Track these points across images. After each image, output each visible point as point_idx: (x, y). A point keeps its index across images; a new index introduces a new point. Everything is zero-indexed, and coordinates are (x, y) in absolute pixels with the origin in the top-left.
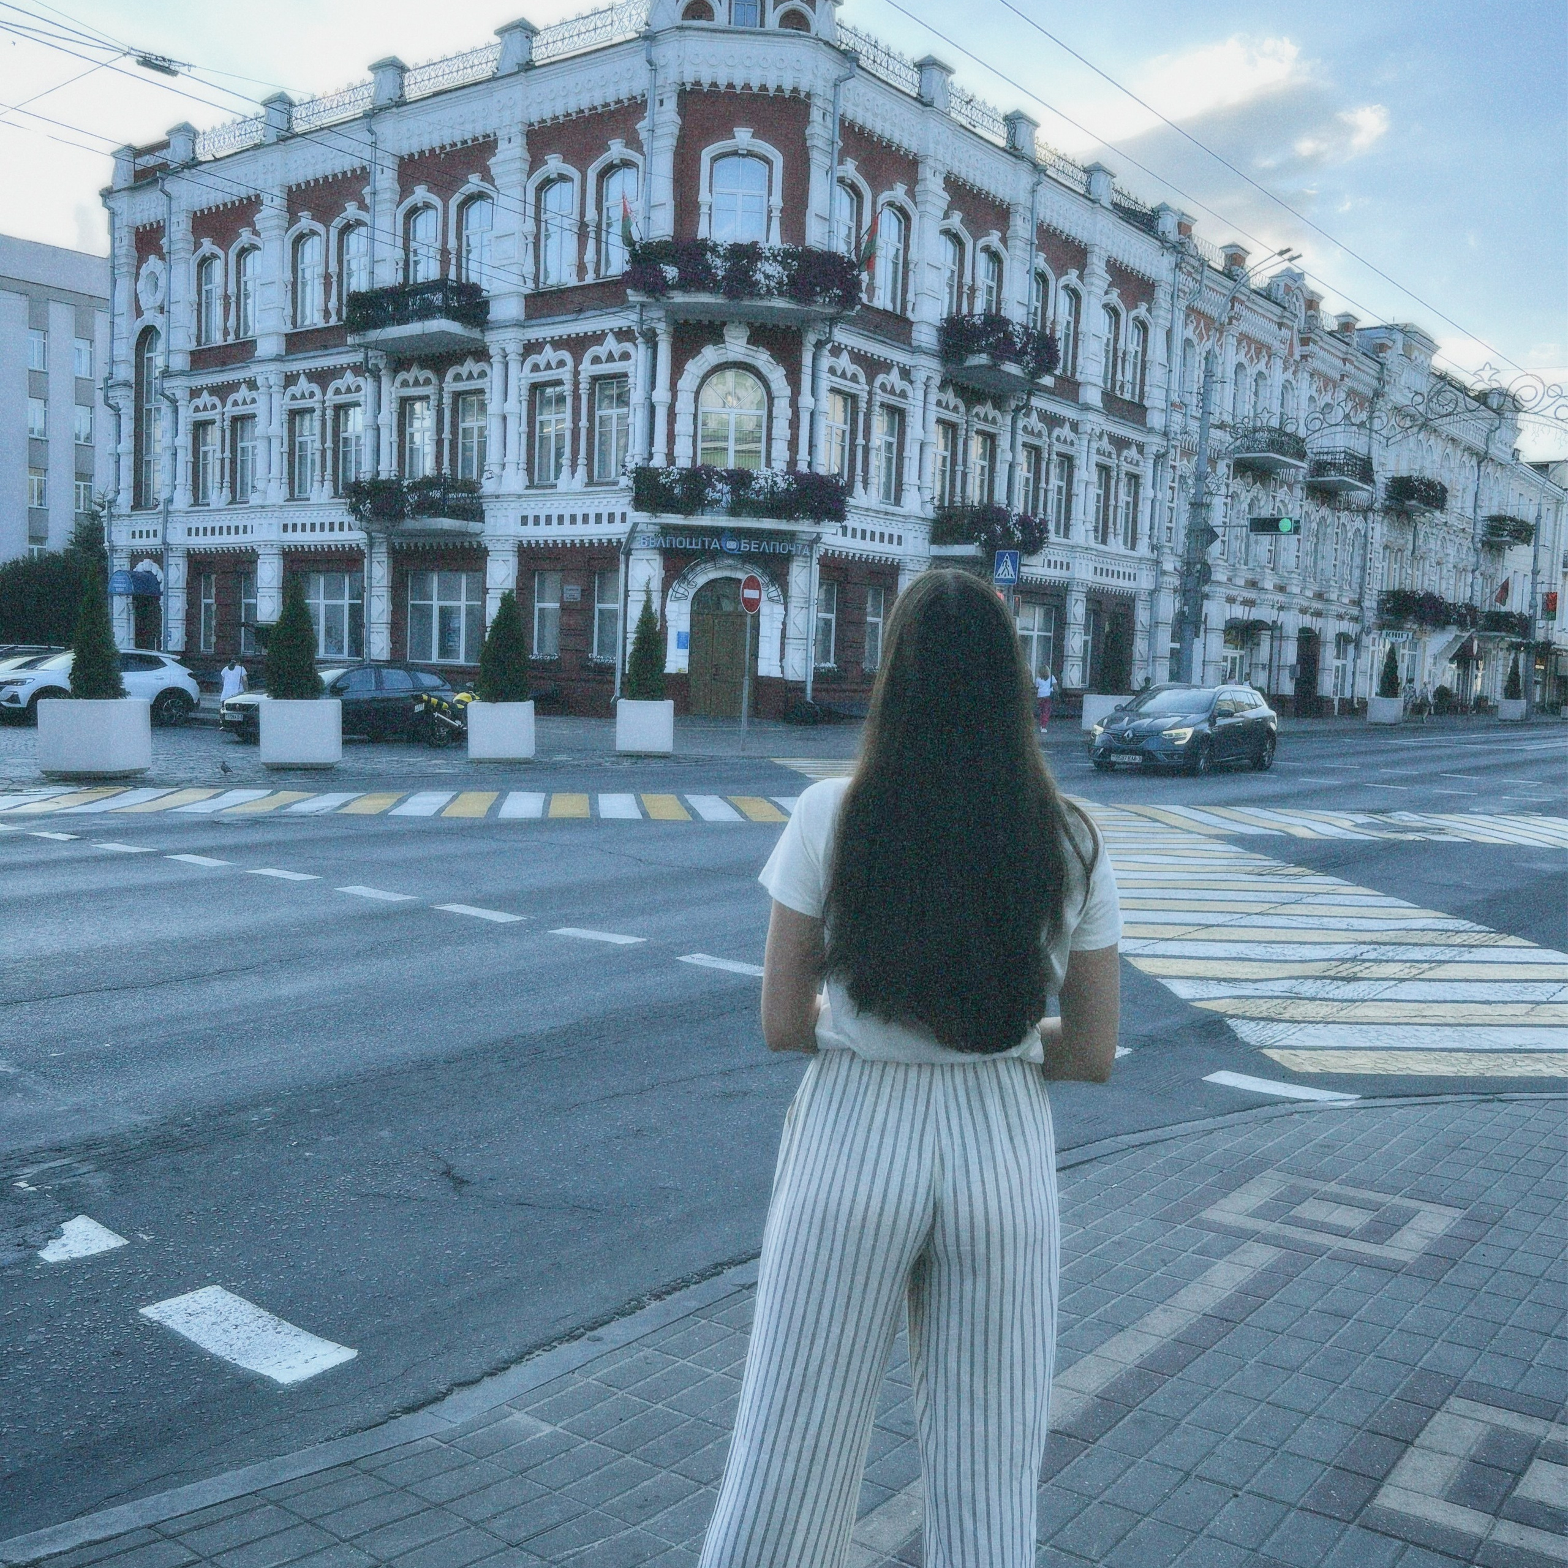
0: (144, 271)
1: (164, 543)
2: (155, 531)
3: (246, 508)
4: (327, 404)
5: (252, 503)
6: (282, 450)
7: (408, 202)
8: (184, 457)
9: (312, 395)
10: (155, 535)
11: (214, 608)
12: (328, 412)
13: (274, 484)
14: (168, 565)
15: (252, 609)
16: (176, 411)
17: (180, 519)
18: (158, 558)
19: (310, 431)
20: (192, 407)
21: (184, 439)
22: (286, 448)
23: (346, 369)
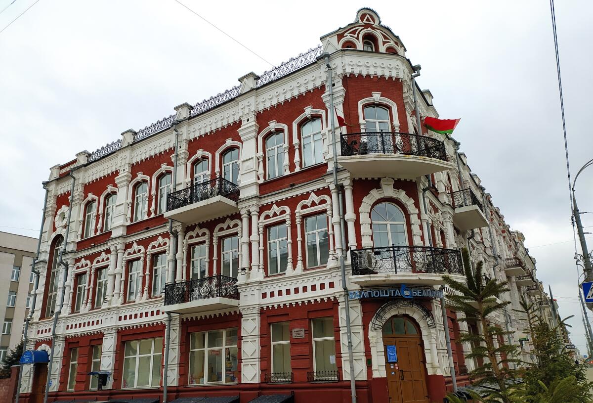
0: (59, 212)
1: (54, 334)
2: (50, 329)
3: (100, 311)
4: (148, 253)
5: (103, 308)
6: (121, 279)
7: (193, 158)
8: (69, 291)
9: (139, 251)
10: (49, 331)
11: (76, 366)
12: (148, 258)
13: (116, 297)
14: (54, 346)
15: (98, 365)
16: (67, 270)
17: (63, 321)
18: (50, 342)
19: (138, 269)
20: (75, 267)
21: (70, 282)
22: (123, 278)
23: (159, 236)
